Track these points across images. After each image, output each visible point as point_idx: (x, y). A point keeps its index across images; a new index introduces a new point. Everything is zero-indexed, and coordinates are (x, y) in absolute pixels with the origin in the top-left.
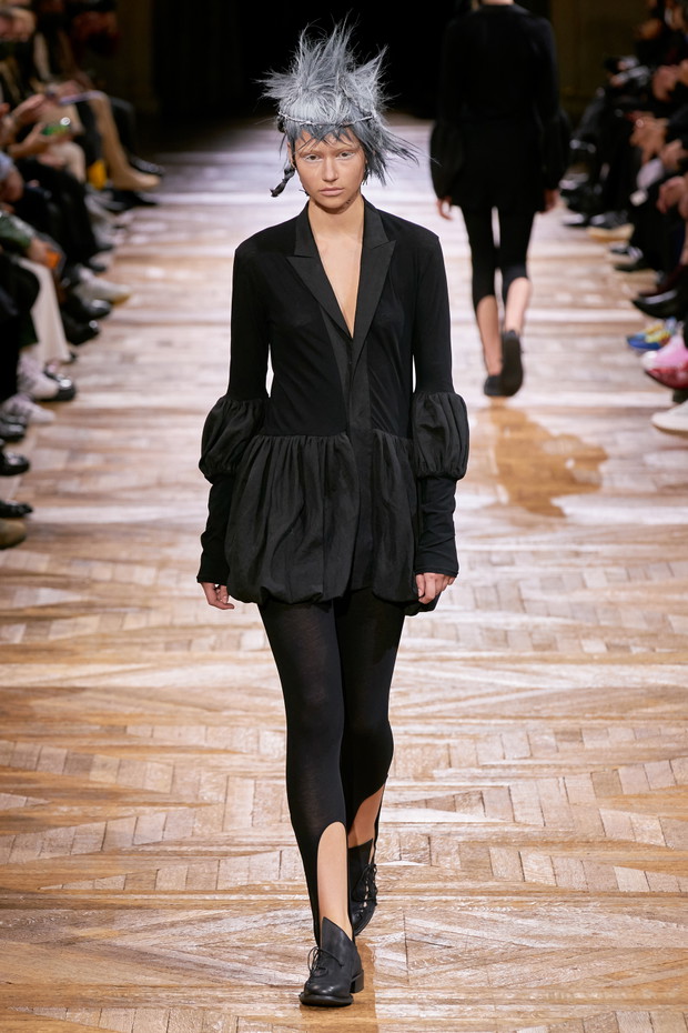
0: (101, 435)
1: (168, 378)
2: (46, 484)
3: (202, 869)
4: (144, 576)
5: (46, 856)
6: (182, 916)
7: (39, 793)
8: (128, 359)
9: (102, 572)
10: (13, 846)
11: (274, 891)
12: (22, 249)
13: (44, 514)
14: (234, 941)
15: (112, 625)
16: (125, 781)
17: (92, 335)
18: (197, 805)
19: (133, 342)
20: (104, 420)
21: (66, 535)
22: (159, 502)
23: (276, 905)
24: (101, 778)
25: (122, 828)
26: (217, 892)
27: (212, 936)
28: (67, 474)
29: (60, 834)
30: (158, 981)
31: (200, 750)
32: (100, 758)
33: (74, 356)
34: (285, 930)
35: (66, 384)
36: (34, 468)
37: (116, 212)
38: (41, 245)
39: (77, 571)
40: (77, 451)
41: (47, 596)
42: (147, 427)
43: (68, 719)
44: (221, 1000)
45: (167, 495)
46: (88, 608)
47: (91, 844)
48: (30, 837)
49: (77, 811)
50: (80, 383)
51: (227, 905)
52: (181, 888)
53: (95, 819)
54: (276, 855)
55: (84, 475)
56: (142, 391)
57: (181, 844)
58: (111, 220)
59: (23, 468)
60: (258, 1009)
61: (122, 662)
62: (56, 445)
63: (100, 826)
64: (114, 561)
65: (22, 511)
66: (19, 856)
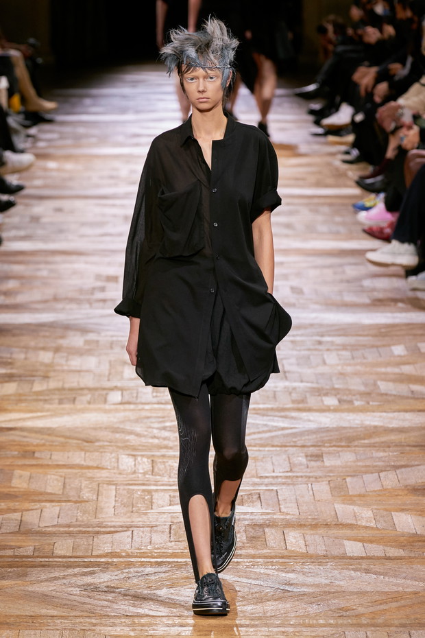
0: (17, 268)
1: (61, 231)
3: (83, 542)
4: (46, 357)
6: (70, 571)
8: (35, 219)
9: (19, 355)
11: (128, 556)
14: (103, 587)
15: (25, 388)
16: (34, 487)
18: (80, 501)
19: (39, 209)
20: (20, 258)
22: (54, 310)
23: (130, 565)
24: (18, 484)
25: (31, 518)
26: (92, 556)
27: (89, 585)
30: (55, 613)
31: (81, 467)
32: (17, 472)
34: (135, 581)
37: (27, 127)
39: (3, 354)
42: (47, 263)
44: (95, 625)
45: (60, 306)
46: (10, 377)
47: (13, 527)
49: (3, 506)
50: (4, 235)
51: (98, 565)
52: (69, 554)
53: (15, 511)
54: (128, 533)
55: (7, 293)
56: (44, 239)
57: (69, 526)
58: (24, 132)
60: (118, 630)
61: (31, 411)
63: (17, 516)
64: (27, 348)
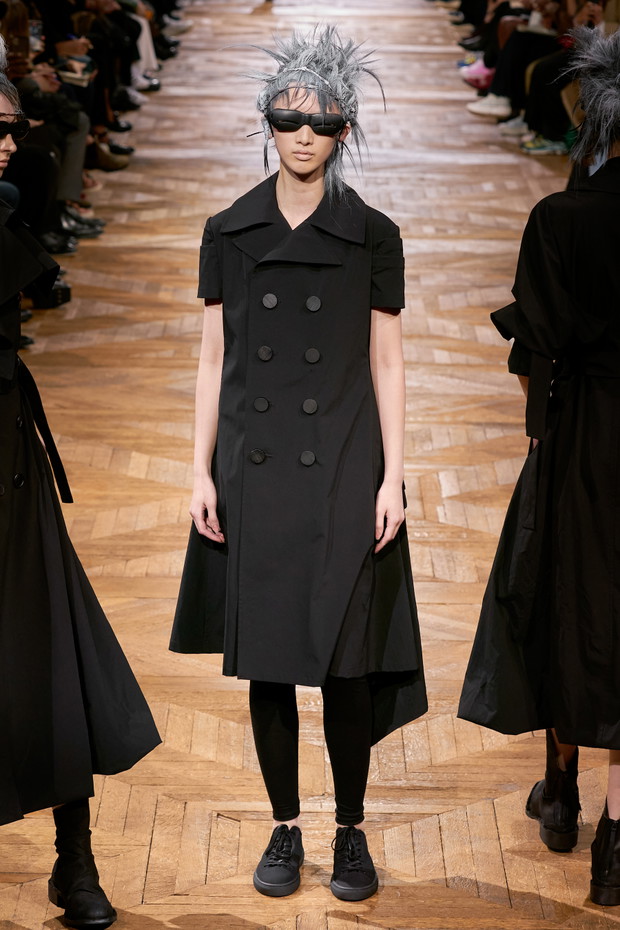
0: (174, 111)
1: (211, 79)
2: (142, 136)
4: (193, 187)
5: (133, 339)
7: (130, 304)
8: (190, 68)
9: (170, 185)
10: (115, 333)
12: (133, 9)
13: (143, 152)
15: (174, 214)
16: (176, 299)
17: (172, 55)
19: (194, 59)
20: (176, 101)
21: (152, 164)
22: (201, 147)
24: (164, 296)
25: (174, 324)
28: (154, 130)
29: (141, 327)
32: (164, 286)
33: (160, 68)
35: (155, 82)
36: (136, 127)
38: (143, 7)
39: (158, 184)
40: (161, 118)
41: (141, 197)
42: (197, 106)
43: (148, 264)
45: (207, 143)
46: (161, 205)
47: (157, 333)
48: (123, 329)
49: (150, 314)
50: (165, 81)
53: (160, 319)
55: (163, 131)
56: (197, 86)
59: (128, 128)
61: (178, 233)
62: (149, 115)
63: (162, 323)
64: (177, 179)
65: (129, 151)
66: (119, 339)
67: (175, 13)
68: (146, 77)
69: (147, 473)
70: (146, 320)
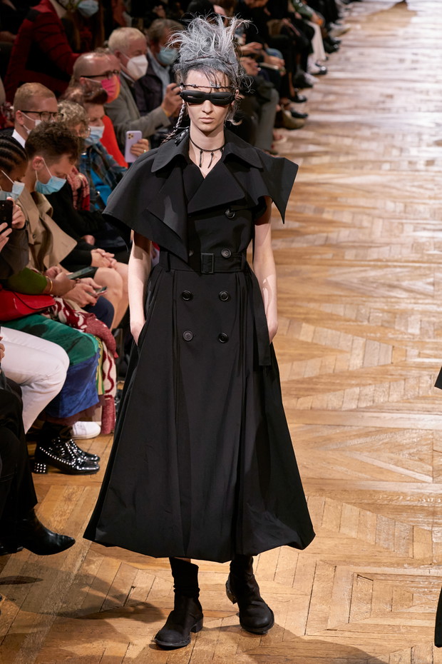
0: (335, 88)
1: (362, 67)
2: (314, 106)
3: (361, 252)
4: (348, 141)
5: (305, 245)
6: (352, 269)
7: (304, 221)
8: (348, 59)
9: (332, 140)
10: (293, 241)
11: (387, 261)
12: (308, 18)
13: (313, 117)
14: (371, 279)
15: (335, 160)
16: (336, 218)
17: (335, 50)
18: (361, 228)
19: (351, 53)
20: (337, 82)
21: (320, 125)
22: (355, 114)
23: (387, 266)
24: (326, 216)
25: (333, 236)
26: (366, 261)
27: (363, 278)
28: (322, 102)
29: (310, 237)
30: (342, 293)
31: (363, 207)
32: (327, 209)
33: (327, 59)
34: (390, 276)
35: (323, 68)
36: (309, 100)
37: (346, 4)
38: (316, 16)
39: (323, 139)
40: (327, 93)
41: (312, 148)
42: (352, 85)
43: (316, 194)
44: (365, 302)
45: (358, 111)
46: (326, 153)
47: (321, 242)
48: (298, 238)
49: (317, 229)
50: (330, 68)
51: (369, 266)
52: (353, 258)
53: (323, 232)
54: (388, 248)
55: (328, 103)
56: (352, 71)
57: (354, 242)
58: (344, 6)
59: (305, 100)
60: (378, 305)
61: (338, 173)
62: (319, 91)
63: (325, 235)
64: (337, 135)
65: (304, 116)
66: (295, 245)
67: (339, 22)
68: (317, 65)
69: (313, 339)
70: (313, 233)
